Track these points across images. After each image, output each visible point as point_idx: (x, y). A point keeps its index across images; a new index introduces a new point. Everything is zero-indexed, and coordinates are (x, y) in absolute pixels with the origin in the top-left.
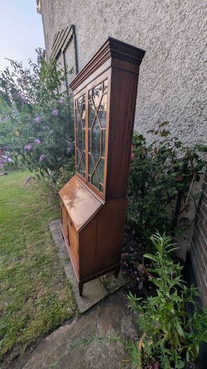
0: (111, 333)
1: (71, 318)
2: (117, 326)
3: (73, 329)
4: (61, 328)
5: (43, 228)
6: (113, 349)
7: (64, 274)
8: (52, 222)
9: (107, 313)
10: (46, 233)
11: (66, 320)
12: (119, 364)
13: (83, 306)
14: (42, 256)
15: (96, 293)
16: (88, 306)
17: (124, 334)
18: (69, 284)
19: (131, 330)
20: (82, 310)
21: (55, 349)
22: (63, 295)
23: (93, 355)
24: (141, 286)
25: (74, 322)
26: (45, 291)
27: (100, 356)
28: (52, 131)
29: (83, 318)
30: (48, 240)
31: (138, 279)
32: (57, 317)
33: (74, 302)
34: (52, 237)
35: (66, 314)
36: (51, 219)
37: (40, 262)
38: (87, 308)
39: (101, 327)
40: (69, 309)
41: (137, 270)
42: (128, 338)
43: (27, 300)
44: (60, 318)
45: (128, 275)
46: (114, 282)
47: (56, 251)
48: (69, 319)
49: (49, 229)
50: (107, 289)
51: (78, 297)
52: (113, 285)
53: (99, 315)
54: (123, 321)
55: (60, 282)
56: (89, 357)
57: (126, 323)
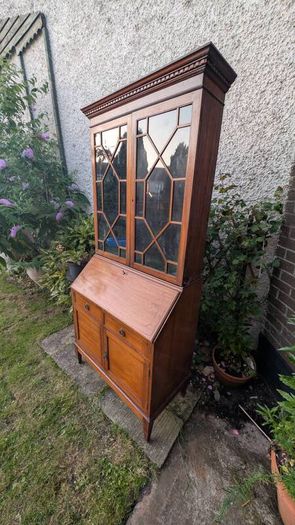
0: (210, 475)
1: (148, 485)
2: (213, 462)
3: (157, 498)
4: (138, 506)
5: (33, 353)
7: (106, 418)
8: (46, 341)
9: (193, 450)
10: (43, 362)
11: (141, 490)
12: (241, 513)
13: (157, 456)
14: (53, 402)
15: (167, 428)
16: (164, 452)
17: (228, 468)
18: (122, 431)
19: (233, 459)
20: (160, 463)
22: (118, 452)
23: (202, 521)
24: (217, 396)
25: (154, 486)
26: (86, 460)
27: (213, 516)
28: (25, 185)
29: (164, 474)
30: (51, 372)
31: (210, 387)
32: (127, 492)
33: (142, 455)
34: (57, 366)
35: (138, 480)
36: (41, 335)
37: (55, 413)
38: (165, 456)
39: (194, 475)
40: (139, 470)
41: (202, 376)
42: (235, 471)
43: (58, 489)
44: (132, 492)
45: (197, 386)
46: (184, 402)
47: (75, 387)
48: (144, 487)
49: (46, 354)
50: (179, 416)
51: (145, 446)
52: (183, 407)
53: (185, 458)
54: (218, 451)
55: (105, 433)
57: (223, 451)
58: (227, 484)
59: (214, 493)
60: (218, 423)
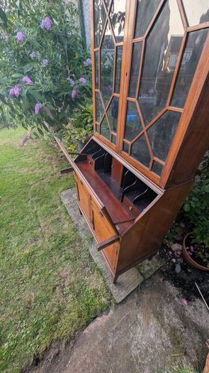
0: (153, 322)
1: (108, 309)
2: (159, 316)
3: (111, 320)
4: (98, 319)
5: (54, 200)
6: (159, 341)
7: (90, 257)
8: (64, 193)
9: (145, 301)
10: (60, 207)
11: (102, 311)
12: (169, 359)
13: (119, 295)
14: (60, 235)
15: (130, 279)
16: (123, 294)
17: (169, 325)
18: (98, 269)
19: (176, 320)
20: (118, 300)
21: (96, 343)
22: (94, 282)
23: (138, 349)
24: (178, 269)
25: (111, 312)
26: (73, 279)
27: (147, 351)
29: (120, 307)
30: (63, 215)
31: (174, 260)
32: (92, 309)
33: (108, 290)
34: (67, 213)
35: (101, 304)
36: (61, 189)
37: (61, 242)
38: (123, 298)
39: (141, 318)
40: (103, 299)
41: (170, 249)
43: (54, 289)
44: (96, 310)
45: (162, 256)
46: (148, 265)
47: (75, 230)
48: (105, 309)
49: (62, 203)
50: (141, 274)
51: (112, 286)
52: (147, 268)
53: (137, 303)
54: (165, 310)
55: (87, 266)
56: (135, 352)
57: (169, 312)
58: (164, 335)
59: (152, 336)
60: (172, 289)
